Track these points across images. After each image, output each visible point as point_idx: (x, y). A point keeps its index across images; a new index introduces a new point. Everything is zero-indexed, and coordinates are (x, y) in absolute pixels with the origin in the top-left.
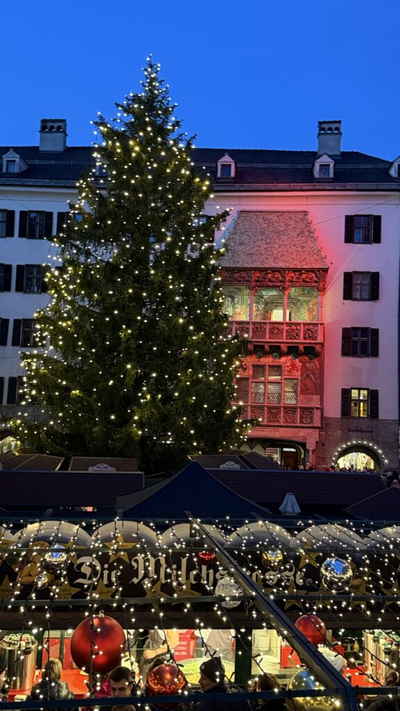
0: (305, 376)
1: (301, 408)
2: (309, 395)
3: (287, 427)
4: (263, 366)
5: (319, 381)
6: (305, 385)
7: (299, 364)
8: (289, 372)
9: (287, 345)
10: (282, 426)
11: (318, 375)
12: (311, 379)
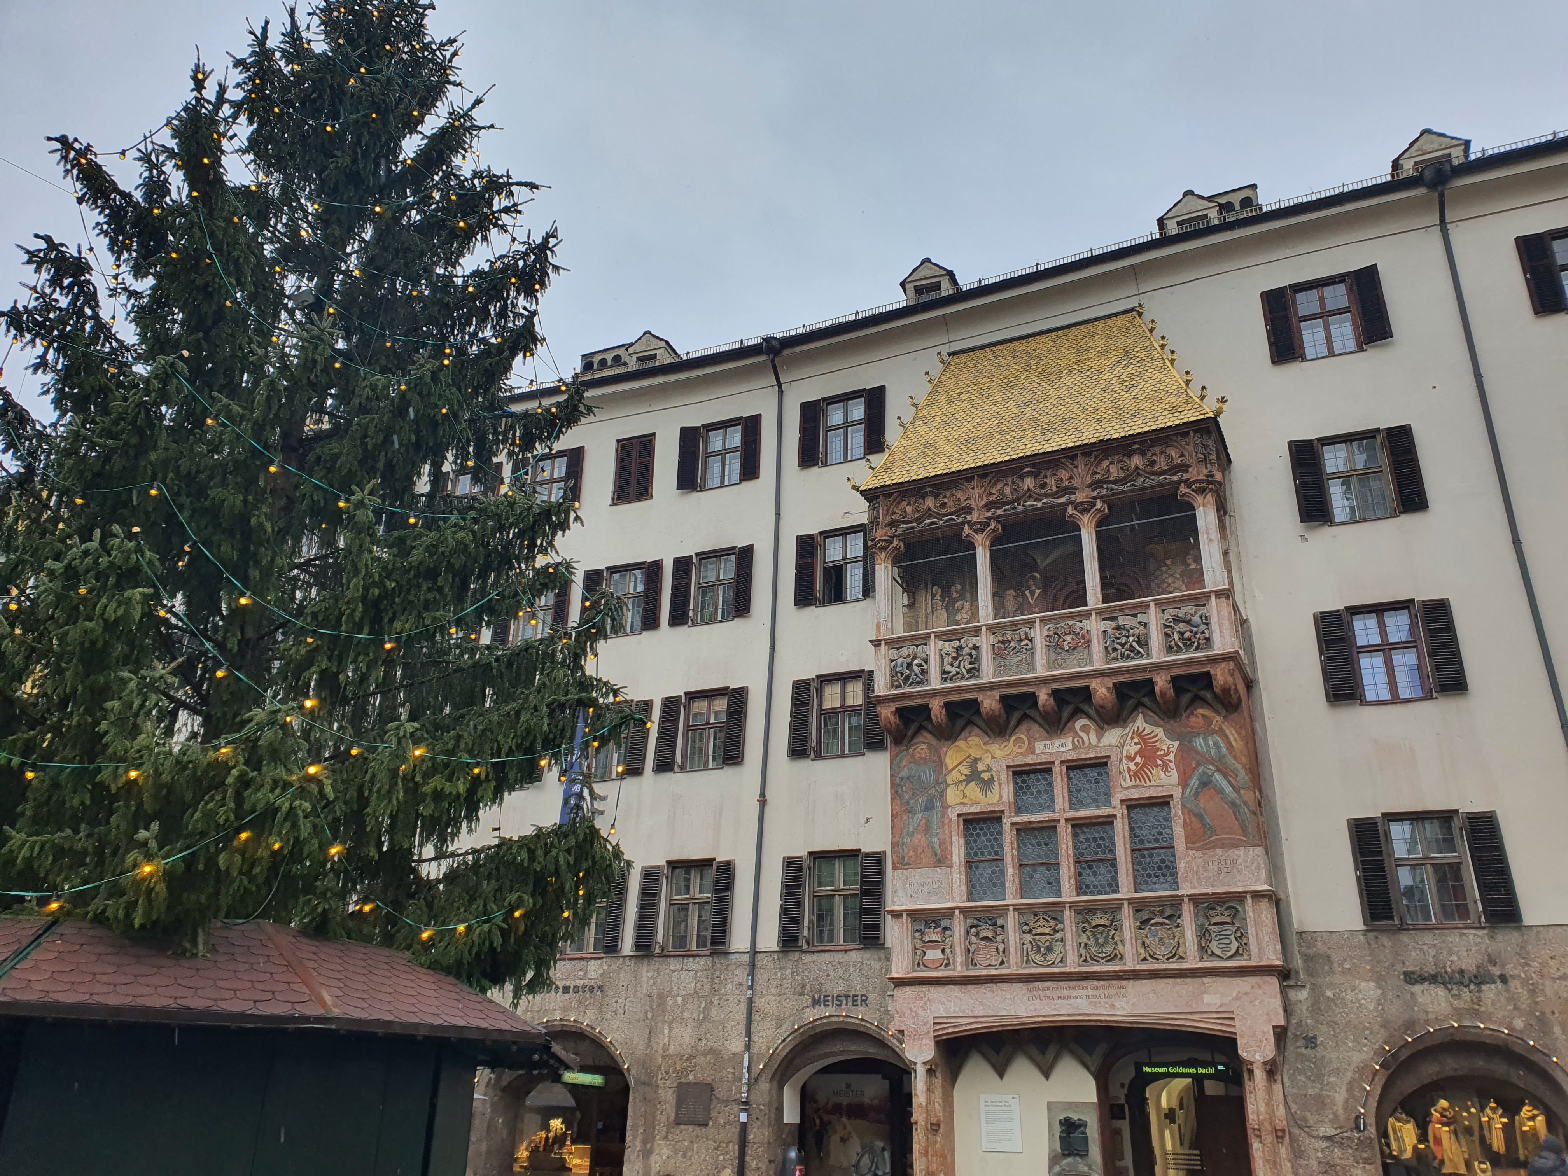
0: (1194, 782)
1: (1196, 900)
2: (1219, 851)
3: (1155, 975)
4: (1046, 770)
5: (1249, 796)
6: (1199, 816)
7: (1167, 745)
8: (1136, 775)
9: (1110, 682)
10: (1135, 975)
11: (1243, 774)
12: (1220, 792)
